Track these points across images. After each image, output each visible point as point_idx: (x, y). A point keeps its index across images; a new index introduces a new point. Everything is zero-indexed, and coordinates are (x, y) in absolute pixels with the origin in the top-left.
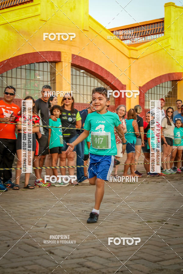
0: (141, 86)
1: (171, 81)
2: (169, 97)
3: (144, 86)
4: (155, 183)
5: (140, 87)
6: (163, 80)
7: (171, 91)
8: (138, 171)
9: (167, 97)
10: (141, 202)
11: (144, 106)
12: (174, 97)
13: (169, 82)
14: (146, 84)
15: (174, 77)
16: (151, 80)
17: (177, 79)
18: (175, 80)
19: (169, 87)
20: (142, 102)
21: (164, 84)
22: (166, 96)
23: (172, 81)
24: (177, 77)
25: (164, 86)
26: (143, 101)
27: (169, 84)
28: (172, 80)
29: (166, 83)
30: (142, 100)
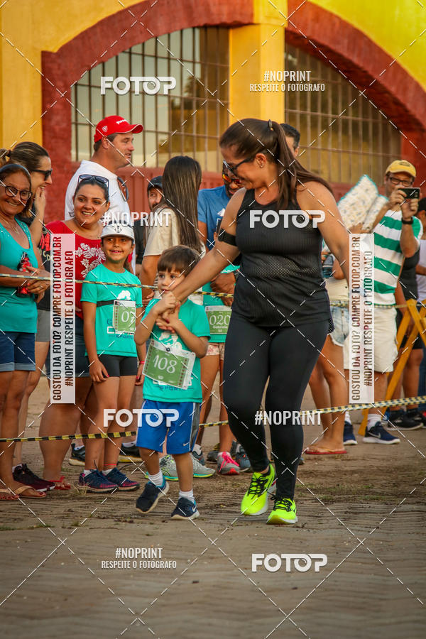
0: (54, 48)
1: (198, 27)
2: (187, 105)
3: (66, 49)
4: (110, 522)
5: (45, 55)
6: (161, 23)
7: (198, 75)
8: (29, 467)
9: (179, 108)
10: (27, 622)
11: (69, 148)
12: (212, 106)
13: (188, 33)
14: (76, 38)
15: (214, 9)
16: (101, 23)
17: (225, 19)
18: (217, 22)
19: (188, 55)
20: (57, 128)
21: (162, 41)
22: (177, 102)
23: (205, 28)
24: (225, 9)
25: (162, 52)
26: (64, 125)
27: (188, 42)
28: (203, 21)
29: (175, 36)
30: (56, 118)
